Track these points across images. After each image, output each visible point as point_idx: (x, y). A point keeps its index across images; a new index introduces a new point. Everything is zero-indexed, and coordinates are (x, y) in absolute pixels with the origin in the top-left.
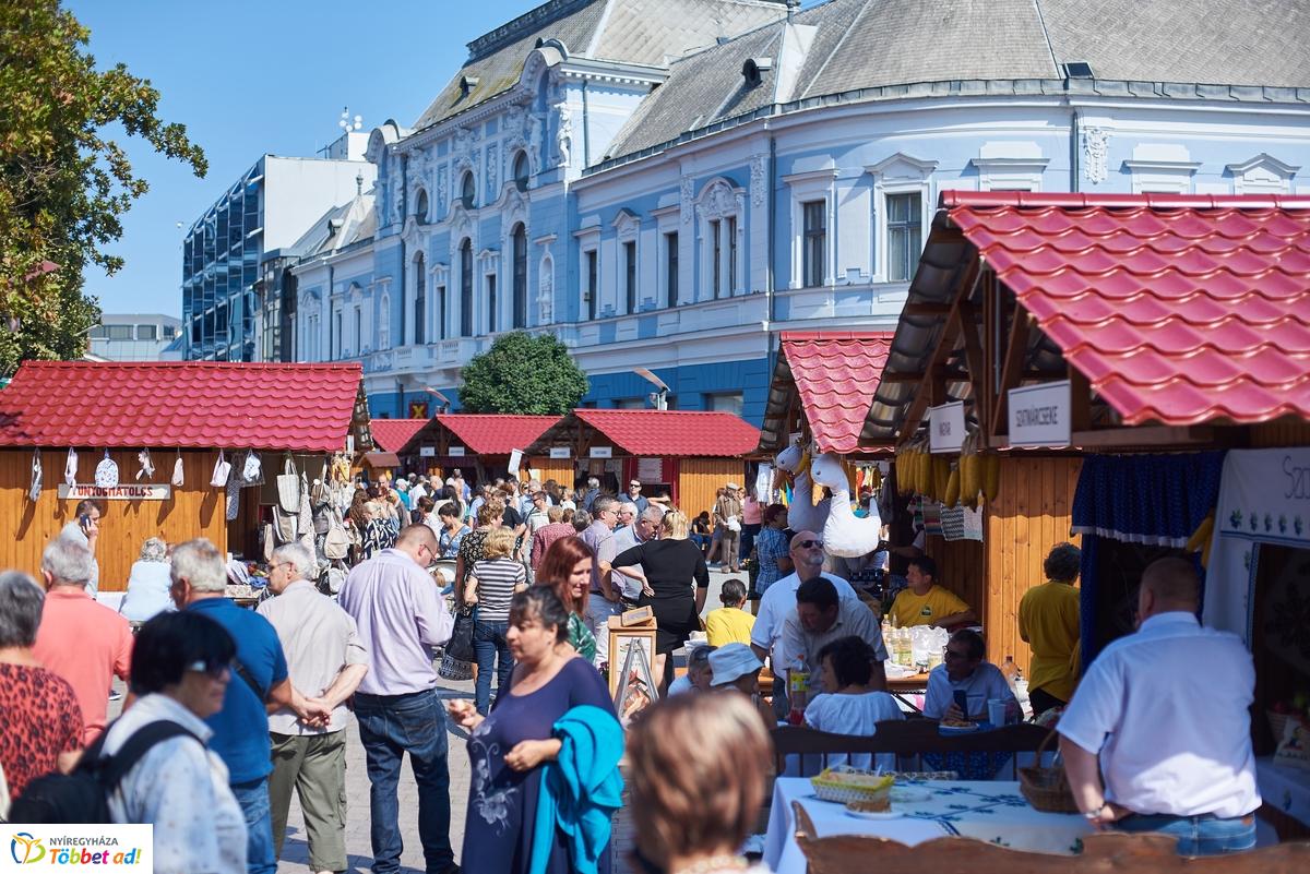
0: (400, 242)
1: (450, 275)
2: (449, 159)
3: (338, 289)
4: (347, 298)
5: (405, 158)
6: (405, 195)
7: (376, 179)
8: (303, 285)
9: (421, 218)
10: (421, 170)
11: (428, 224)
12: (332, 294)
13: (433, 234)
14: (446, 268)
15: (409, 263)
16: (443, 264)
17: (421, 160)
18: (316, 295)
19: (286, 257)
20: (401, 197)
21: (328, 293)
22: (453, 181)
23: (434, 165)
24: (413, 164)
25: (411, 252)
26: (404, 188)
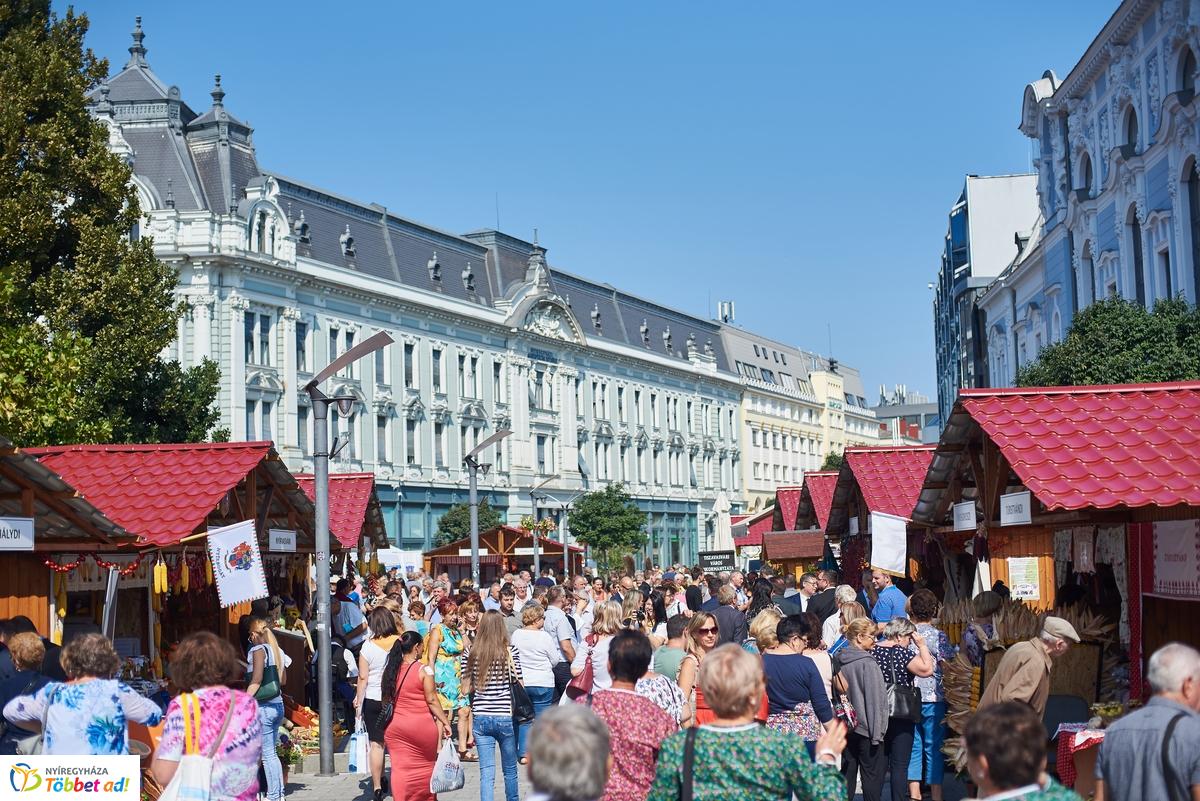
0: (1066, 235)
1: (1119, 264)
2: (1108, 100)
3: (1021, 316)
4: (1029, 325)
5: (1064, 115)
6: (1069, 168)
7: (1038, 156)
8: (991, 319)
9: (1084, 195)
10: (1080, 126)
11: (1094, 198)
12: (1015, 322)
13: (1100, 211)
14: (1113, 255)
15: (1078, 261)
16: (1110, 251)
17: (1080, 112)
18: (1000, 329)
19: (975, 289)
20: (1064, 171)
21: (1011, 323)
22: (1115, 127)
23: (1094, 115)
24: (1072, 121)
25: (1079, 244)
26: (1067, 159)
